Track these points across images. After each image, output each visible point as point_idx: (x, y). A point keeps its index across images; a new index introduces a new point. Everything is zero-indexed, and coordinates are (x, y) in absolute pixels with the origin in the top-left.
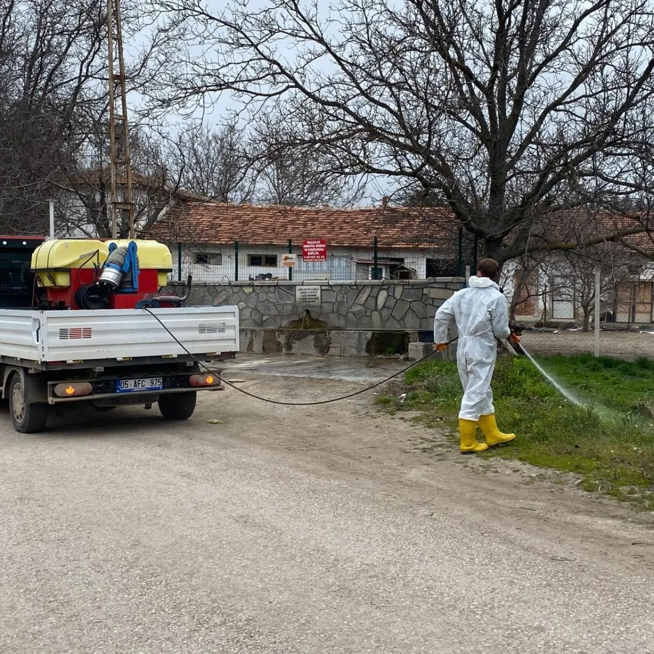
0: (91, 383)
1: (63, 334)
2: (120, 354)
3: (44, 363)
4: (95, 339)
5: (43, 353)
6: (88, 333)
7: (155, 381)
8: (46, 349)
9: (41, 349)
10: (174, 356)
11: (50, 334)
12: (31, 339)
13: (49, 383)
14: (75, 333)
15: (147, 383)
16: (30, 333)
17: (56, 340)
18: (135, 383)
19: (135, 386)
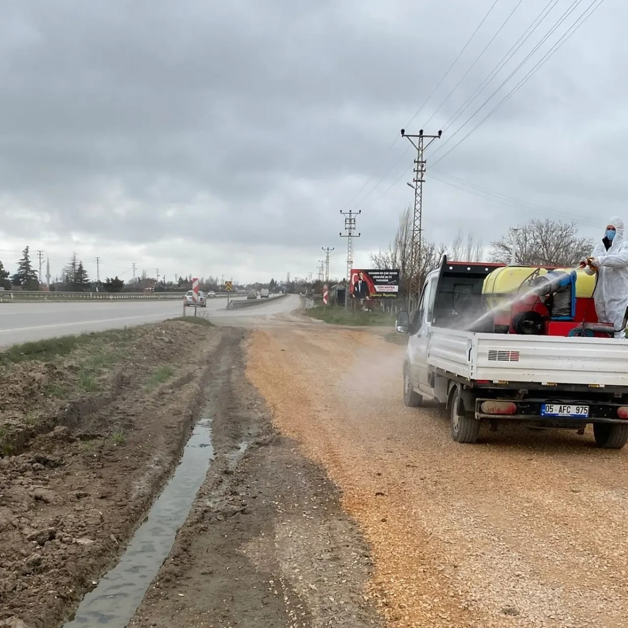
0: (516, 403)
1: (492, 355)
2: (545, 379)
3: (472, 380)
4: (522, 362)
5: (472, 371)
6: (515, 356)
7: (581, 409)
8: (475, 368)
9: (471, 368)
10: (601, 386)
11: (479, 355)
12: (464, 357)
13: (477, 399)
14: (502, 356)
15: (572, 410)
16: (463, 352)
17: (485, 361)
18: (561, 408)
19: (560, 411)
